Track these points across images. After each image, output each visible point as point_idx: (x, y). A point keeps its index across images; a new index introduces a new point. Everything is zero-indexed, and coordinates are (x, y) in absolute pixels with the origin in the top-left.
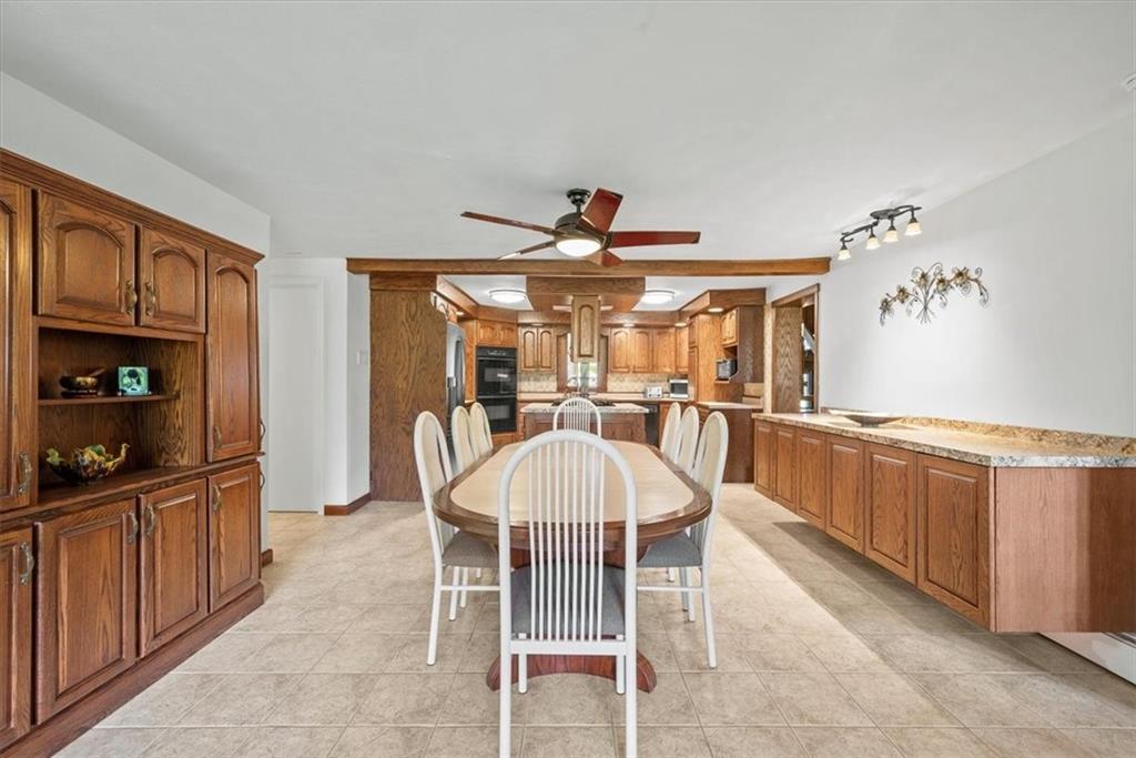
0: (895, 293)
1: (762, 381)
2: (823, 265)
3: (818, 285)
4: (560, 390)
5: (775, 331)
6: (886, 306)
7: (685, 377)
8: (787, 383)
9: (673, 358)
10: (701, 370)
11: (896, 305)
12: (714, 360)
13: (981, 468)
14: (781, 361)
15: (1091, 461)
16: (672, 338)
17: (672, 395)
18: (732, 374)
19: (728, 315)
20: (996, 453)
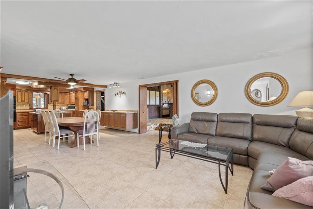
0: (116, 93)
1: (93, 106)
2: (106, 87)
3: (105, 90)
4: (30, 109)
5: (96, 96)
6: (115, 95)
7: (74, 105)
8: (99, 106)
9: (69, 100)
10: (79, 103)
11: (117, 95)
12: (82, 101)
13: (125, 114)
14: (97, 102)
15: (133, 113)
16: (69, 95)
17: (69, 109)
18: (87, 104)
19: (86, 92)
20: (126, 112)
